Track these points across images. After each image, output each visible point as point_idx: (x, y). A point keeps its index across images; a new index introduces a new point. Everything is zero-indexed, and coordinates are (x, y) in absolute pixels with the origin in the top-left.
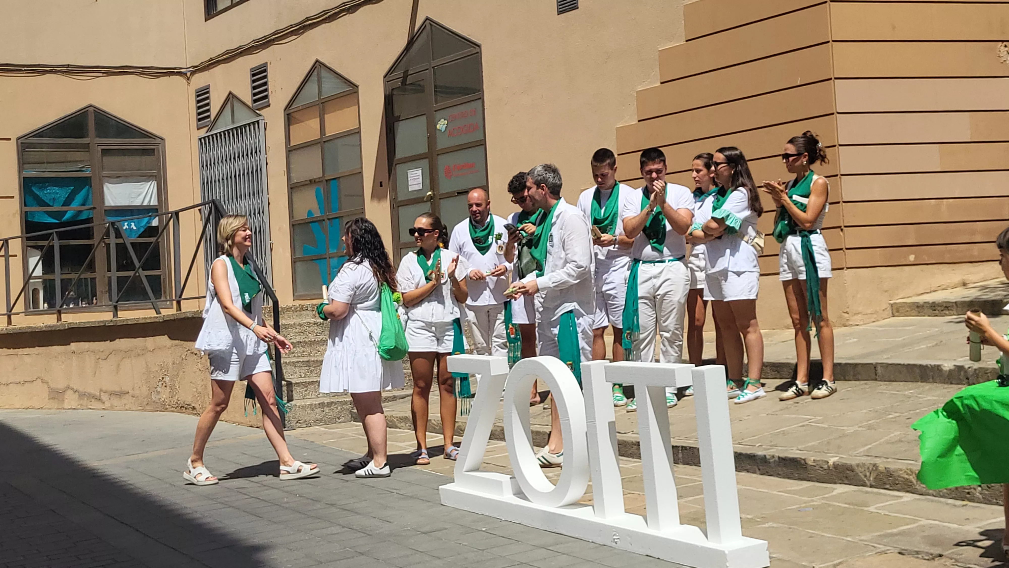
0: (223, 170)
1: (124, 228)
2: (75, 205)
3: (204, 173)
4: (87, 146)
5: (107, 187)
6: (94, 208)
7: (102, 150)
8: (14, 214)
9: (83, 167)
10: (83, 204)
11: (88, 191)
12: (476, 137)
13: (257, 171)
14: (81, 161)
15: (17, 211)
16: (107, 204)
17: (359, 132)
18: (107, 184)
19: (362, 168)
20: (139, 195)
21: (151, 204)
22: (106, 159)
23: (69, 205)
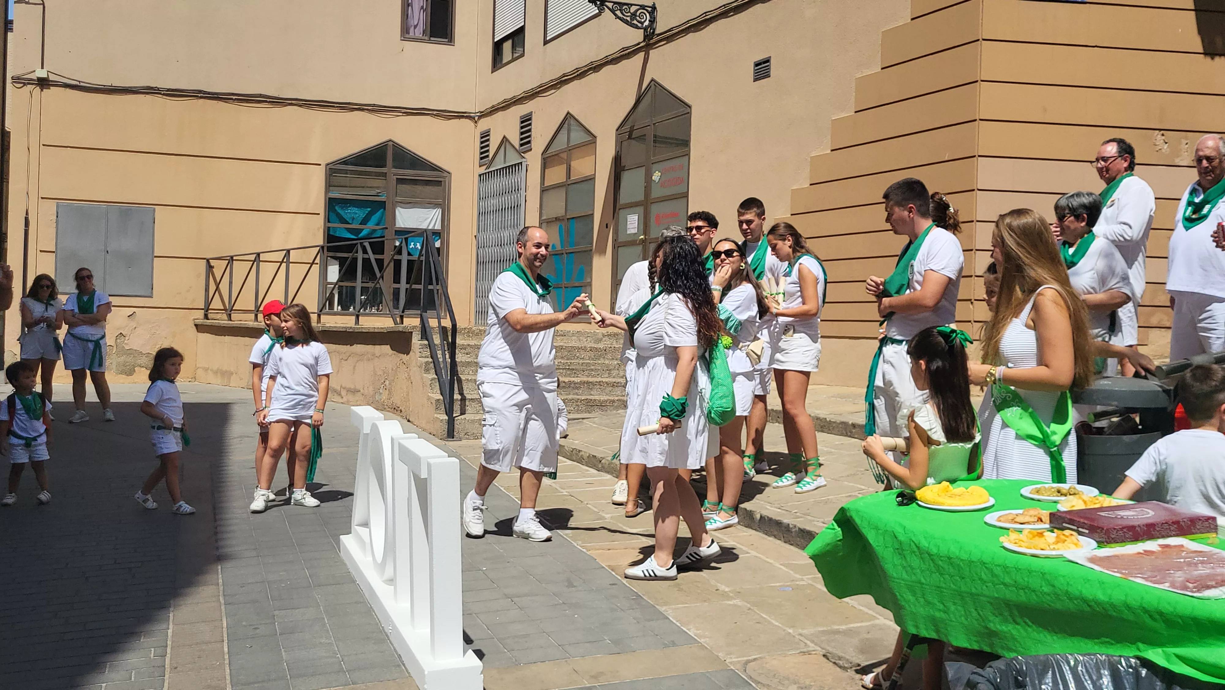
0: (493, 202)
1: (411, 247)
2: (371, 224)
3: (481, 204)
4: (384, 175)
5: (398, 210)
6: (387, 228)
7: (397, 179)
8: (318, 229)
9: (380, 193)
10: (378, 224)
11: (383, 214)
12: (681, 189)
13: (517, 206)
14: (378, 188)
15: (321, 227)
16: (397, 226)
17: (594, 178)
18: (399, 208)
19: (593, 210)
20: (426, 220)
21: (435, 228)
22: (399, 186)
23: (366, 225)
